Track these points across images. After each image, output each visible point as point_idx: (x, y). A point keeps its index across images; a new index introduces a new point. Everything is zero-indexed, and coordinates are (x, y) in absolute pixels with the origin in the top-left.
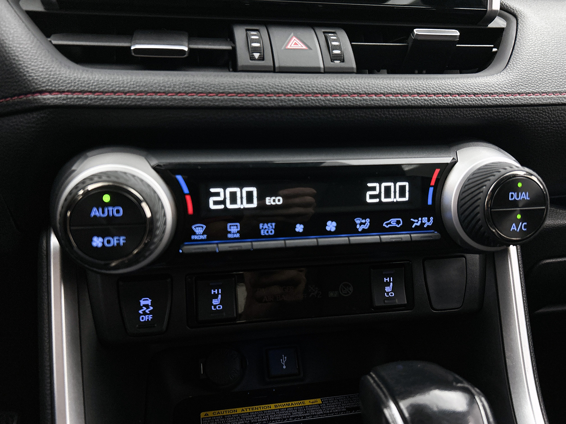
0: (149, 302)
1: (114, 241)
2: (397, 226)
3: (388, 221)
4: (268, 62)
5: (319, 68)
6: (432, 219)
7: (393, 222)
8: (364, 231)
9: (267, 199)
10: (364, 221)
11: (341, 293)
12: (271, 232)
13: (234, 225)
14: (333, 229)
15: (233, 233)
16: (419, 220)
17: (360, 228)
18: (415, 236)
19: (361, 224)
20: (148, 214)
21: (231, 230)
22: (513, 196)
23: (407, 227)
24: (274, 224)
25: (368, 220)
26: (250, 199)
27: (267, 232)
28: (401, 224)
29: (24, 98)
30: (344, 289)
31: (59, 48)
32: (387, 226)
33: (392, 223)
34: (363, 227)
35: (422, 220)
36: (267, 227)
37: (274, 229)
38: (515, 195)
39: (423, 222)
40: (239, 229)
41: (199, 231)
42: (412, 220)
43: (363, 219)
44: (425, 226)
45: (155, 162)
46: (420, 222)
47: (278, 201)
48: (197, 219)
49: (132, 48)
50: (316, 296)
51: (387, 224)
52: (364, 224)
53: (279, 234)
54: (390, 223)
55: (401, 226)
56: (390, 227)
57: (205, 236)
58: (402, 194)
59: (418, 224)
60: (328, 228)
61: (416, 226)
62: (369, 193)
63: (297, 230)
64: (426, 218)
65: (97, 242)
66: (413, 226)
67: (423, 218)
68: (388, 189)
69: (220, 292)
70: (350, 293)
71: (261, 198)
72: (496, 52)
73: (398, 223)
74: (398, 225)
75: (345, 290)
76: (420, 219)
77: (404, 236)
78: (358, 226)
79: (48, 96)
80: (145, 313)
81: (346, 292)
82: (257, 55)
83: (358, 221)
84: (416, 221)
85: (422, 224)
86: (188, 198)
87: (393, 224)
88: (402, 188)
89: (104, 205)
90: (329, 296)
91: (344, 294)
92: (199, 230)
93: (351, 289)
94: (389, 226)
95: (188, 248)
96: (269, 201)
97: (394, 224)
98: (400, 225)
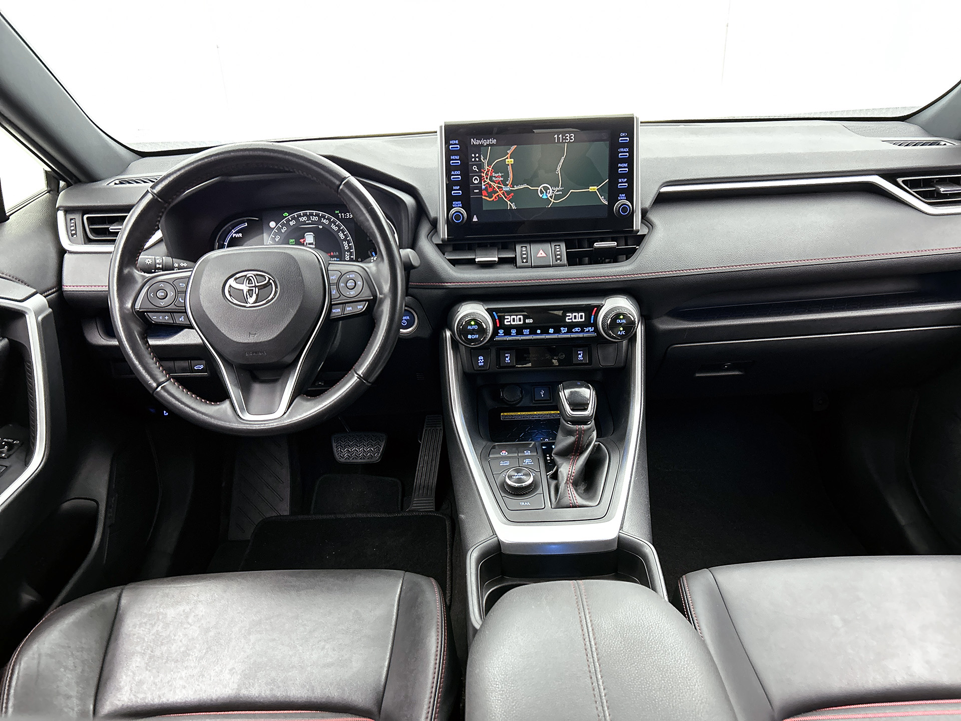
0: (482, 358)
1: (475, 337)
3: (575, 329)
4: (529, 264)
5: (550, 265)
6: (592, 328)
8: (564, 333)
9: (527, 320)
13: (514, 330)
14: (552, 332)
15: (514, 333)
18: (585, 335)
19: (563, 330)
20: (485, 327)
22: (618, 321)
23: (583, 331)
24: (529, 330)
25: (566, 328)
26: (520, 320)
27: (526, 333)
28: (580, 330)
29: (443, 284)
31: (449, 260)
32: (574, 331)
36: (526, 331)
37: (529, 332)
38: (619, 321)
40: (516, 332)
42: (585, 328)
43: (564, 328)
45: (486, 308)
47: (531, 321)
48: (500, 328)
49: (477, 260)
53: (530, 334)
57: (503, 334)
58: (581, 318)
59: (587, 330)
60: (550, 332)
62: (567, 318)
65: (469, 337)
66: (585, 331)
67: (589, 328)
68: (575, 316)
71: (524, 321)
72: (637, 249)
77: (581, 335)
79: (449, 284)
80: (481, 362)
82: (525, 261)
83: (562, 329)
85: (589, 330)
86: (497, 320)
87: (577, 330)
88: (581, 316)
89: (472, 325)
92: (501, 332)
93: (564, 356)
95: (497, 339)
96: (527, 321)
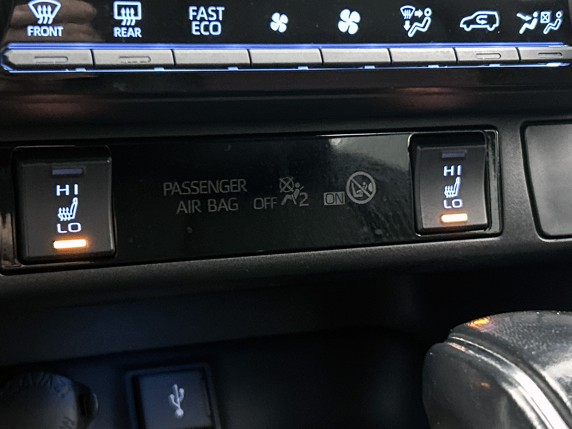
2: (488, 27)
3: (472, 15)
6: (559, 15)
7: (481, 19)
10: (419, 14)
11: (349, 195)
12: (215, 28)
13: (130, 7)
14: (354, 30)
15: (127, 27)
16: (533, 18)
17: (411, 30)
19: (414, 20)
21: (123, 17)
24: (221, 9)
25: (428, 12)
27: (206, 28)
28: (497, 25)
30: (357, 189)
32: (468, 27)
33: (478, 21)
34: (418, 27)
35: (539, 17)
36: (205, 16)
37: (221, 22)
39: (542, 21)
40: (139, 18)
41: (45, 15)
42: (519, 15)
43: (417, 10)
44: (546, 32)
46: (535, 21)
50: (295, 203)
51: (468, 23)
52: (420, 20)
54: (473, 22)
55: (496, 28)
56: (473, 29)
59: (532, 26)
60: (342, 27)
61: (527, 30)
63: (274, 26)
64: (549, 13)
66: (521, 31)
67: (543, 14)
69: (76, 193)
70: (371, 197)
73: (491, 20)
74: (491, 27)
75: (359, 189)
76: (535, 14)
78: (407, 26)
81: (361, 196)
83: (407, 12)
84: (527, 18)
85: (540, 26)
87: (480, 24)
90: (325, 204)
91: (356, 198)
94: (472, 27)
97: (482, 24)
98: (495, 26)
